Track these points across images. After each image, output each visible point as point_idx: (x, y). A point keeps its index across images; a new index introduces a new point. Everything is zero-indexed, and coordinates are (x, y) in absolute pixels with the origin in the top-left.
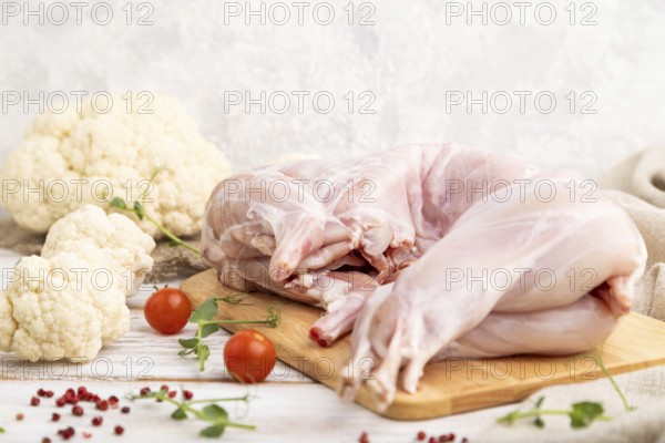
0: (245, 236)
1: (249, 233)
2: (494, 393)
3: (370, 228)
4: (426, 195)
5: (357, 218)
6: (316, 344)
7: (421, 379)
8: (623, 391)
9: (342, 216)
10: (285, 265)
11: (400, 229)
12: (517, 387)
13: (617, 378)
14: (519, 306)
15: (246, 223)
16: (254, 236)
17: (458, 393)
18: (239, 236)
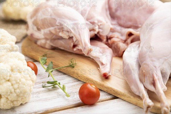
0: (56, 32)
1: (58, 31)
3: (101, 25)
5: (96, 22)
9: (90, 21)
15: (56, 27)
16: (60, 32)
18: (54, 32)
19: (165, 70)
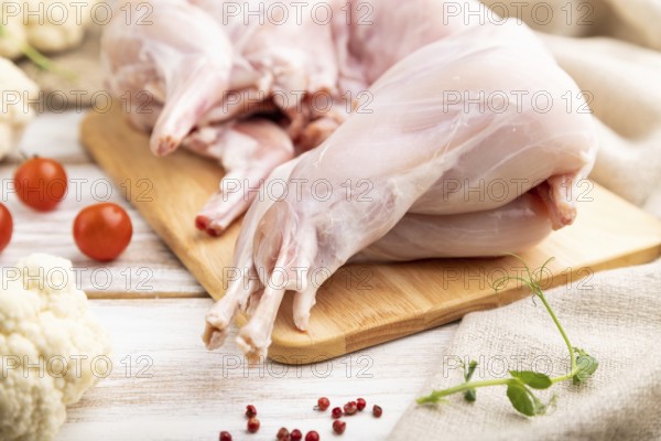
0: (138, 80)
1: (142, 78)
2: (399, 324)
3: (282, 74)
4: (352, 26)
5: (267, 62)
6: (204, 233)
7: (313, 310)
8: (556, 314)
9: (251, 57)
10: (168, 139)
11: (320, 70)
12: (429, 314)
13: (547, 294)
14: (439, 209)
17: (355, 328)
19: (330, 230)
